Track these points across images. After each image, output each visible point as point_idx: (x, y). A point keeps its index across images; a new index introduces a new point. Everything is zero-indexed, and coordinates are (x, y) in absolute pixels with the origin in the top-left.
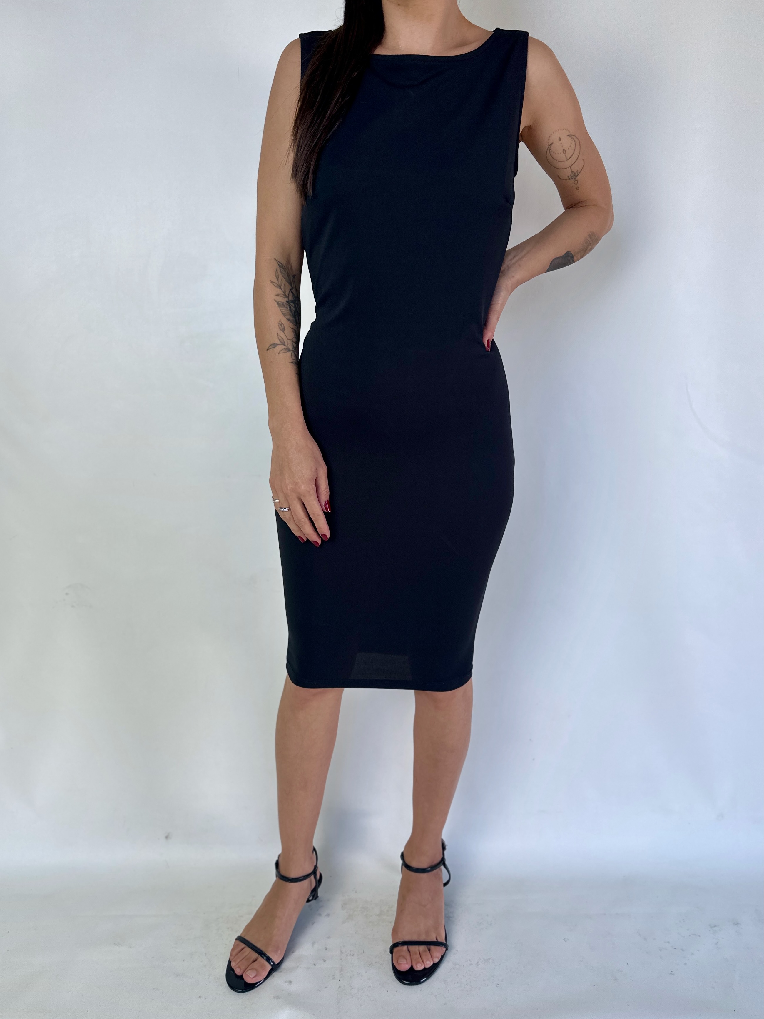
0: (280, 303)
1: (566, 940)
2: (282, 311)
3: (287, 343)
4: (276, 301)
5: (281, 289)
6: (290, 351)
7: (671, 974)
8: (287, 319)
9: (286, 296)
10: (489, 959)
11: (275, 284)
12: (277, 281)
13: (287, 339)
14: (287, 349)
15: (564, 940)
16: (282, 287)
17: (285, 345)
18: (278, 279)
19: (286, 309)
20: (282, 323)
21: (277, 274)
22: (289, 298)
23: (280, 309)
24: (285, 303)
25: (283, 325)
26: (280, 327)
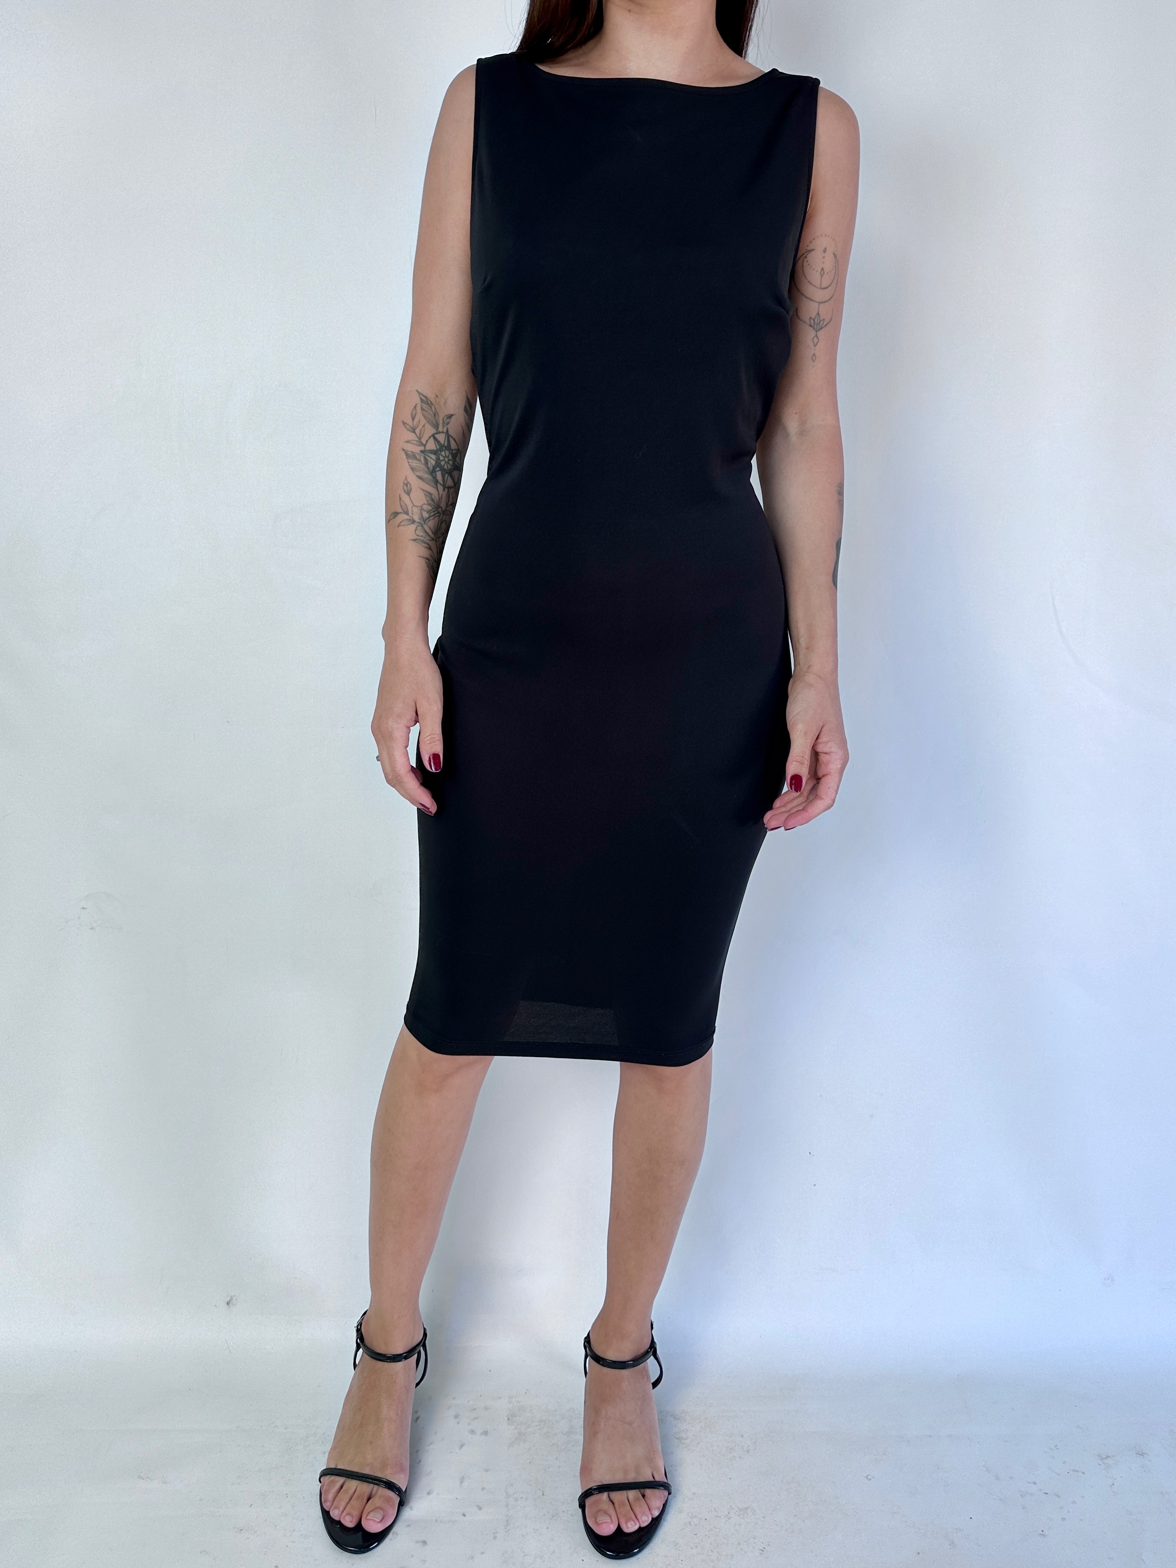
0: (410, 453)
1: (869, 1477)
2: (410, 465)
3: (412, 511)
4: (404, 450)
5: (415, 433)
6: (416, 523)
7: (1041, 1534)
8: (417, 476)
9: (423, 444)
10: (747, 1508)
11: (408, 426)
12: (412, 422)
13: (412, 505)
14: (409, 519)
15: (867, 1478)
16: (417, 431)
17: (408, 514)
18: (413, 419)
19: (418, 462)
20: (408, 482)
21: (414, 412)
22: (426, 447)
23: (408, 462)
24: (418, 454)
25: (409, 486)
26: (405, 488)
